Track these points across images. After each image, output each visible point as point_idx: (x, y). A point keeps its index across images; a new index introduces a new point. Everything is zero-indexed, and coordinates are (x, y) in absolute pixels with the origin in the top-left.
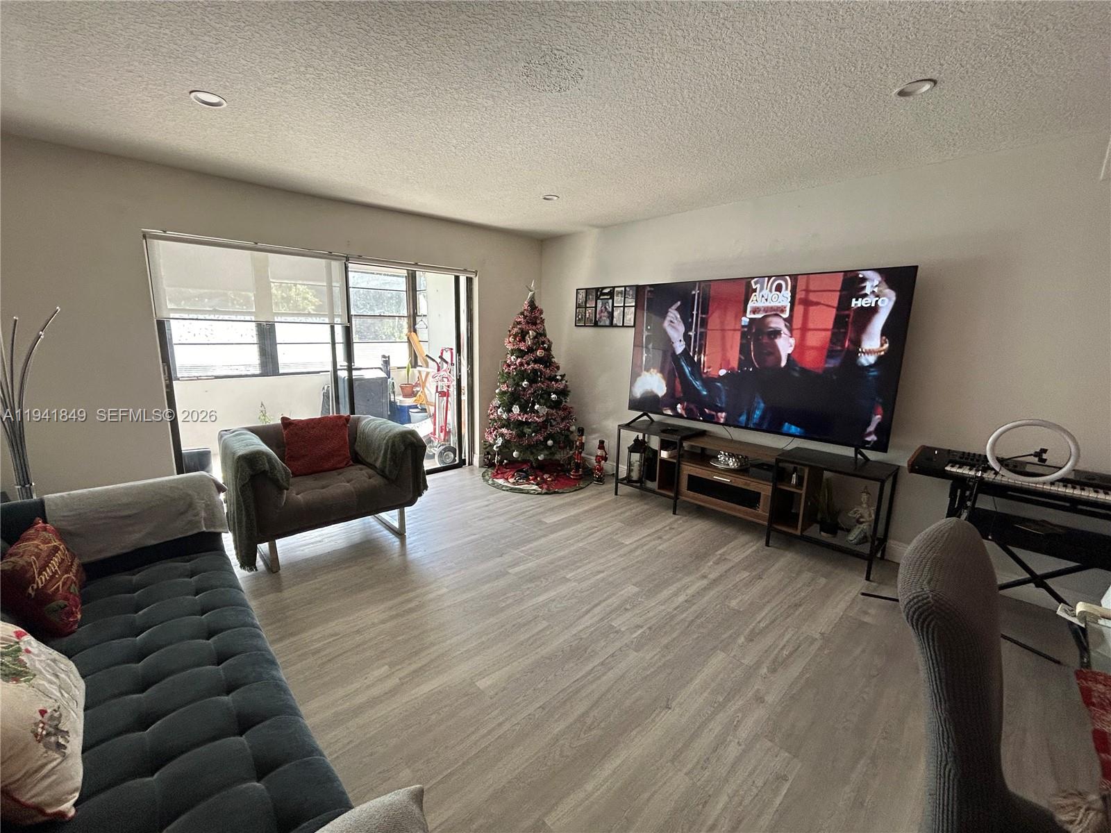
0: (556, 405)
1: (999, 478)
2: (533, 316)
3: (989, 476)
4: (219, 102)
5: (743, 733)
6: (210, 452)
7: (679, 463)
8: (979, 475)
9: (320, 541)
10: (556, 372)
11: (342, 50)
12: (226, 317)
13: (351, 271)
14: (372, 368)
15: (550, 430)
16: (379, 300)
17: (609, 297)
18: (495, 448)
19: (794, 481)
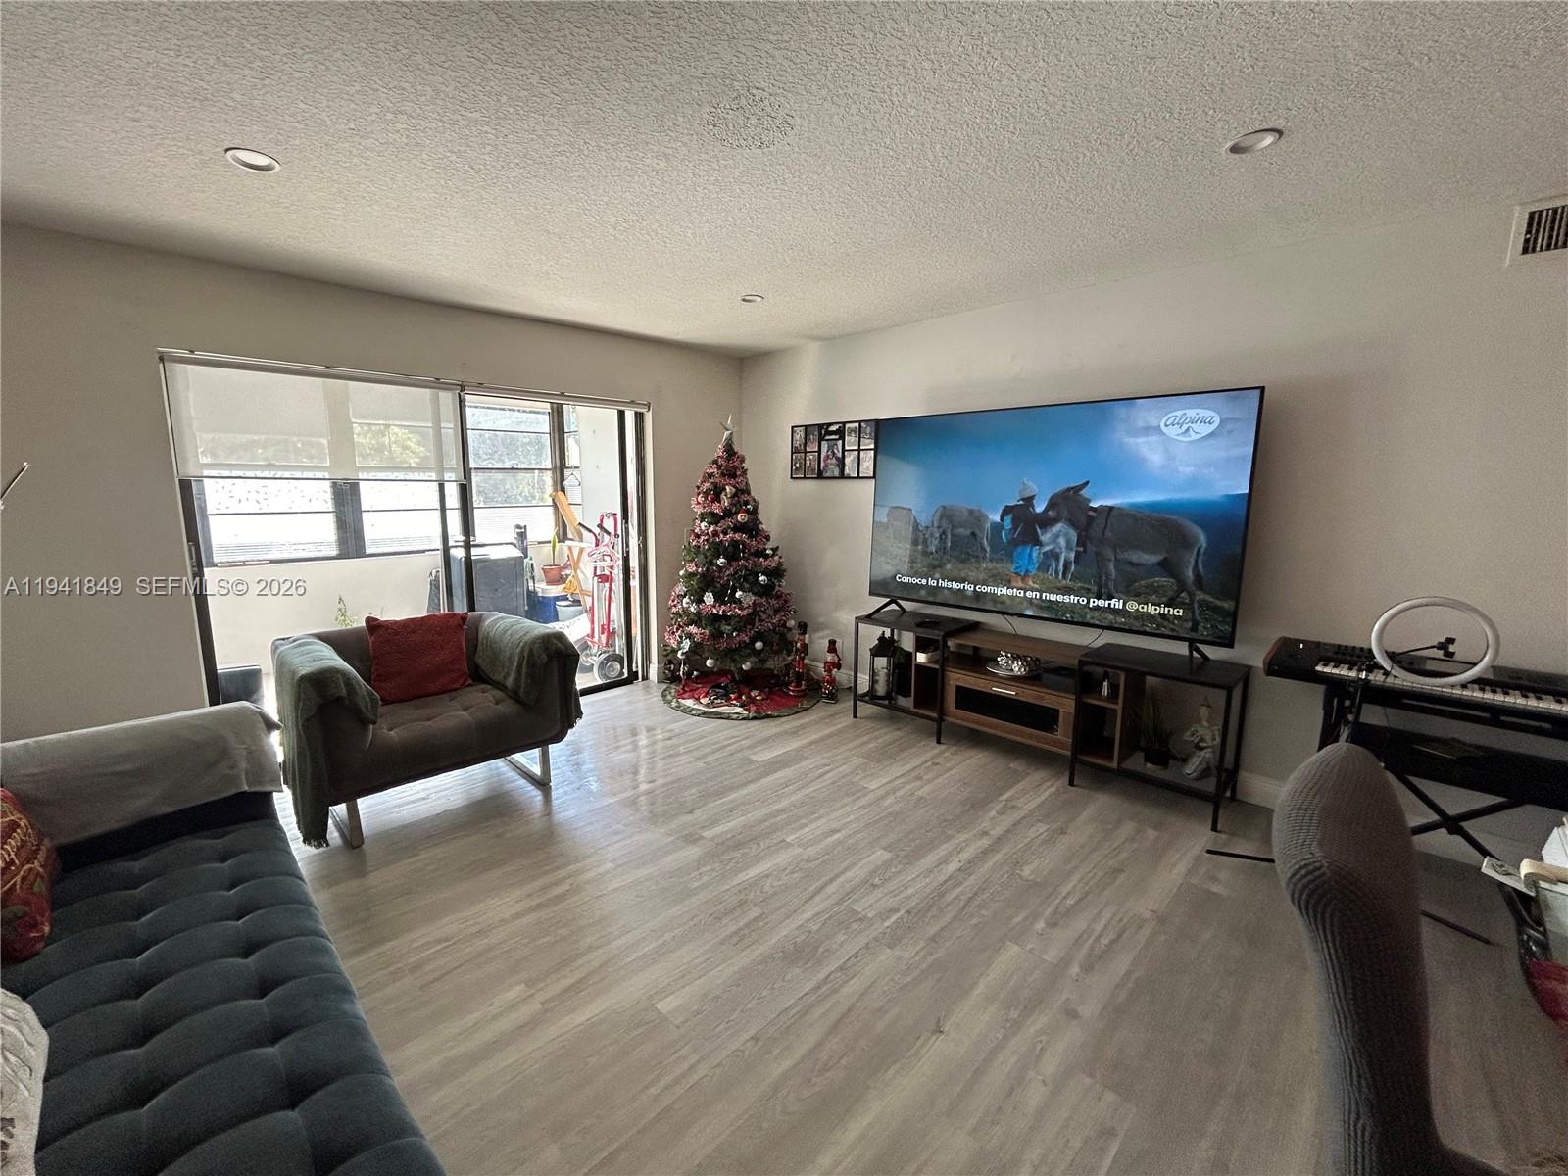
0: (767, 591)
1: (1390, 680)
2: (731, 465)
3: (1377, 678)
4: (270, 164)
5: (1050, 1066)
6: (260, 670)
7: (943, 670)
8: (1364, 677)
9: (424, 799)
10: (765, 544)
11: (447, 90)
12: (287, 475)
13: (471, 406)
14: (502, 544)
15: (758, 627)
16: (511, 447)
17: (837, 437)
18: (679, 654)
19: (1105, 691)
